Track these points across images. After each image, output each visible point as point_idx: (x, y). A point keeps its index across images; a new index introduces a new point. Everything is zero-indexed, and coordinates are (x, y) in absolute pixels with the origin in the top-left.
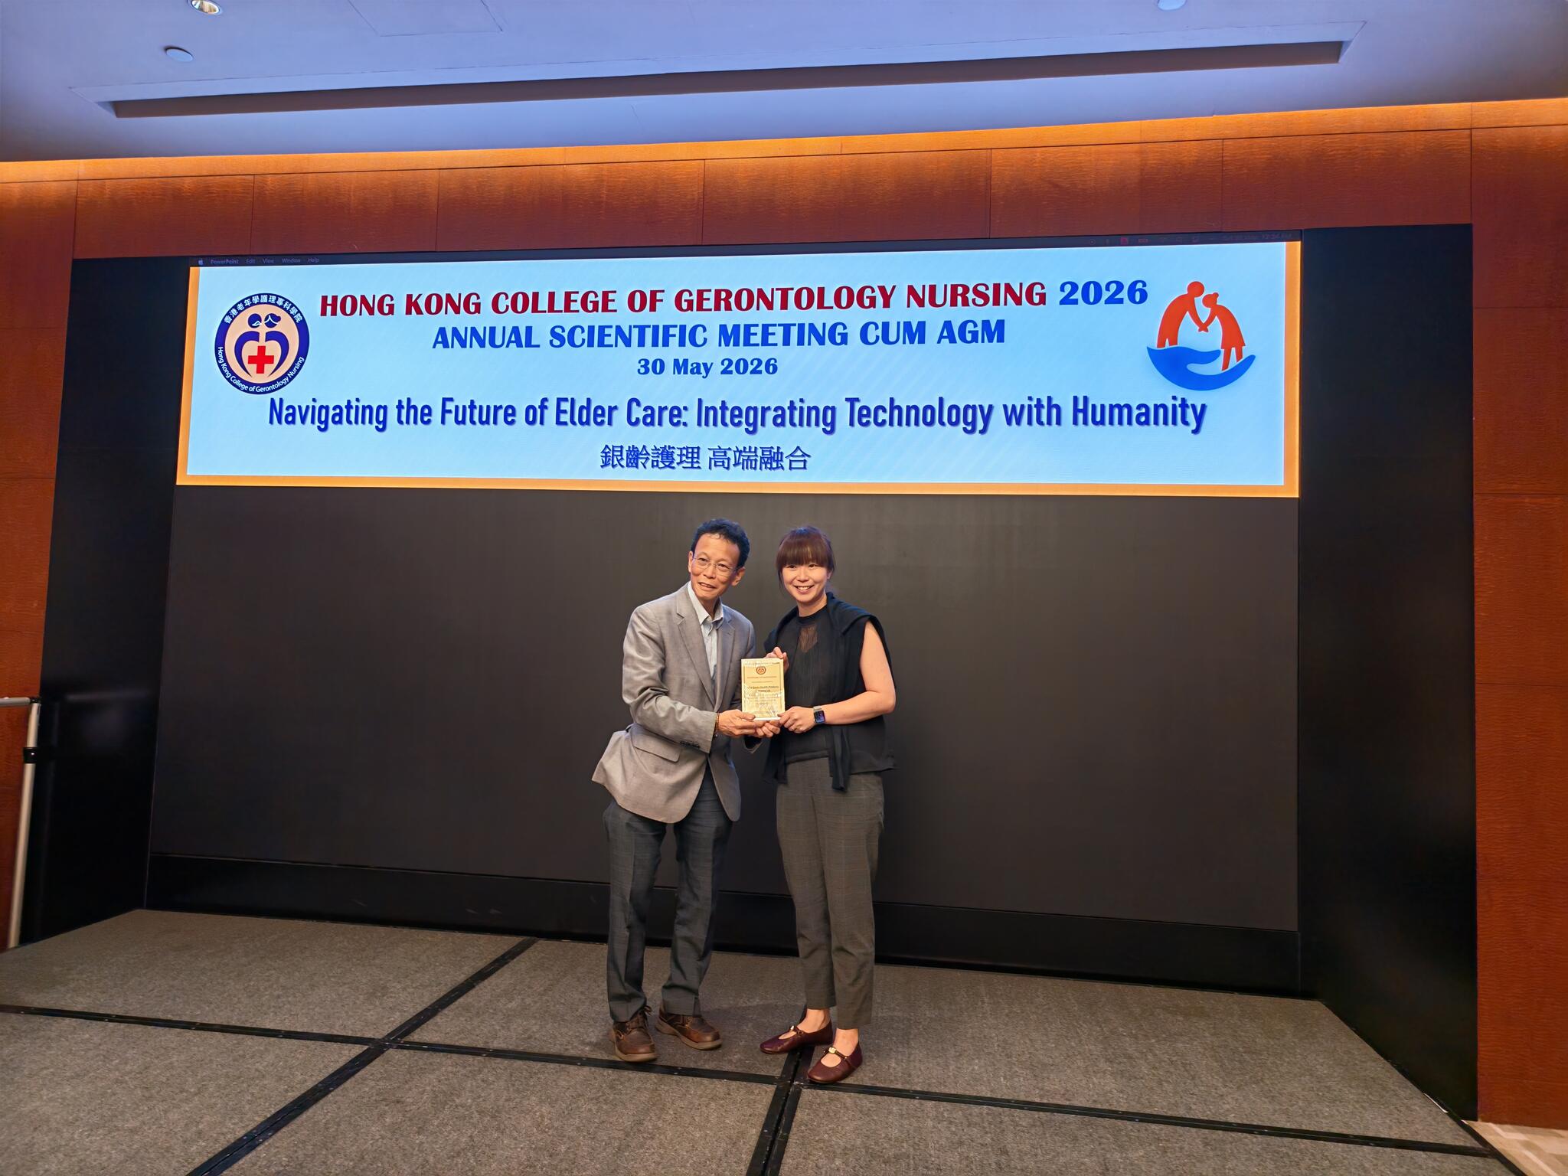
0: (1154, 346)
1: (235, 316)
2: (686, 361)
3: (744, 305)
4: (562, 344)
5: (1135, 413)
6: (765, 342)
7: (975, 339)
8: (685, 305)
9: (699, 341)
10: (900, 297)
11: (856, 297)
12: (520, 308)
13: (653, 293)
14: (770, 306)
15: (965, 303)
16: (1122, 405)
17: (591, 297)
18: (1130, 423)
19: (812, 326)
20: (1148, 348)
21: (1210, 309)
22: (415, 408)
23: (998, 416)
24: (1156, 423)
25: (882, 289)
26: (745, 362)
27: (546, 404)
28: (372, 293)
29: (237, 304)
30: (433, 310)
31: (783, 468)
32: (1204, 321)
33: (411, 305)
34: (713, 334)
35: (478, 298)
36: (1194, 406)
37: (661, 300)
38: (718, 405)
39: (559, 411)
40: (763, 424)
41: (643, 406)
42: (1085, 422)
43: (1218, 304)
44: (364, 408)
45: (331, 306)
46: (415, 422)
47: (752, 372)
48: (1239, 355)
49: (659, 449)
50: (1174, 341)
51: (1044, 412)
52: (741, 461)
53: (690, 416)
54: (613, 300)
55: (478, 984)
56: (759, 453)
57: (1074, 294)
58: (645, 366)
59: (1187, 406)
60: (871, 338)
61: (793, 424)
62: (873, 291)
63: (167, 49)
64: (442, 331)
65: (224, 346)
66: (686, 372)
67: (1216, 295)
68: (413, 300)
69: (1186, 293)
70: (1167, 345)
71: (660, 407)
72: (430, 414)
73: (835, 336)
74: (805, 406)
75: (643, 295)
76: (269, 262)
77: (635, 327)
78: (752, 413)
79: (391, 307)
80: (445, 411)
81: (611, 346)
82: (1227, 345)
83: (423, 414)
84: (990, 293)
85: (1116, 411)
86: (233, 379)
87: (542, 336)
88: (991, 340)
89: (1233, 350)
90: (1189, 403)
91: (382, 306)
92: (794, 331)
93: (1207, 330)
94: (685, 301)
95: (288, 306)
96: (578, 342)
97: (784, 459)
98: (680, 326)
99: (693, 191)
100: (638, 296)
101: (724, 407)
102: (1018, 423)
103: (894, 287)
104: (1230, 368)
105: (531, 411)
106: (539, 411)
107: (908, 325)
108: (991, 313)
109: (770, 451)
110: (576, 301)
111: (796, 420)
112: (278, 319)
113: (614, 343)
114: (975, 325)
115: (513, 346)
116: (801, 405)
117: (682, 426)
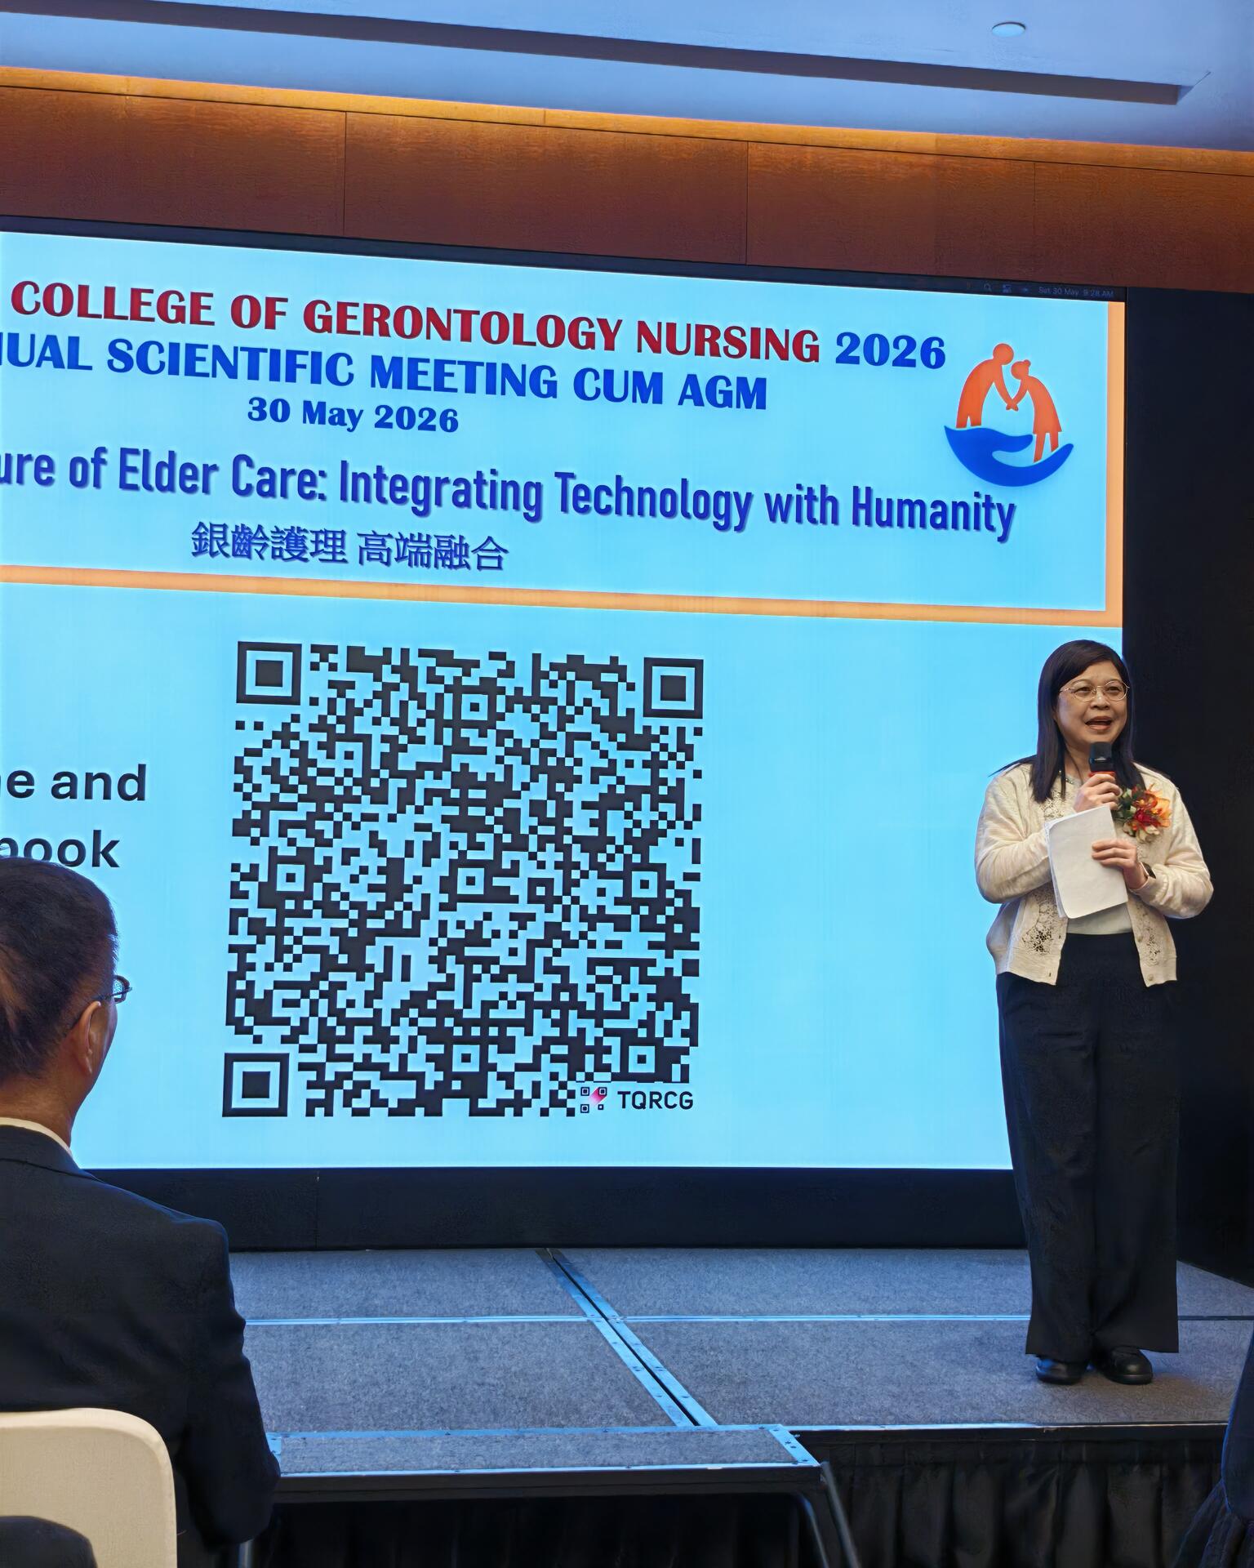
0: (953, 426)
2: (322, 405)
3: (408, 330)
4: (127, 368)
5: (930, 511)
6: (439, 386)
7: (727, 403)
8: (319, 324)
9: (342, 377)
10: (627, 337)
11: (568, 332)
12: (58, 306)
13: (271, 302)
14: (445, 334)
15: (715, 352)
16: (913, 501)
17: (173, 300)
18: (923, 525)
19: (506, 368)
21: (1019, 381)
23: (758, 509)
24: (955, 526)
25: (603, 323)
26: (411, 411)
27: (103, 456)
31: (468, 566)
32: (1013, 396)
34: (362, 369)
36: (1000, 506)
37: (283, 313)
38: (371, 472)
39: (125, 469)
40: (438, 503)
41: (258, 465)
42: (868, 522)
43: (1029, 374)
47: (421, 427)
48: (1054, 444)
49: (282, 532)
50: (976, 422)
51: (817, 506)
52: (407, 554)
53: (329, 486)
54: (208, 308)
56: (434, 543)
57: (854, 350)
58: (260, 409)
59: (992, 506)
60: (590, 392)
61: (481, 505)
62: (591, 325)
66: (322, 422)
67: (1027, 363)
69: (992, 357)
70: (969, 426)
71: (283, 470)
73: (539, 384)
74: (498, 480)
75: (254, 302)
77: (243, 349)
78: (421, 486)
81: (206, 375)
82: (1040, 428)
84: (747, 340)
85: (906, 509)
87: (94, 352)
88: (748, 405)
89: (1048, 435)
90: (995, 501)
92: (481, 373)
93: (1016, 409)
94: (320, 316)
96: (153, 365)
97: (470, 554)
98: (312, 353)
99: (329, 156)
100: (246, 306)
101: (380, 474)
102: (784, 519)
103: (619, 322)
104: (1043, 458)
105: (80, 467)
106: (92, 467)
107: (638, 376)
108: (749, 368)
109: (450, 542)
110: (149, 304)
111: (487, 500)
113: (209, 370)
114: (728, 383)
115: (48, 365)
116: (494, 478)
117: (317, 500)
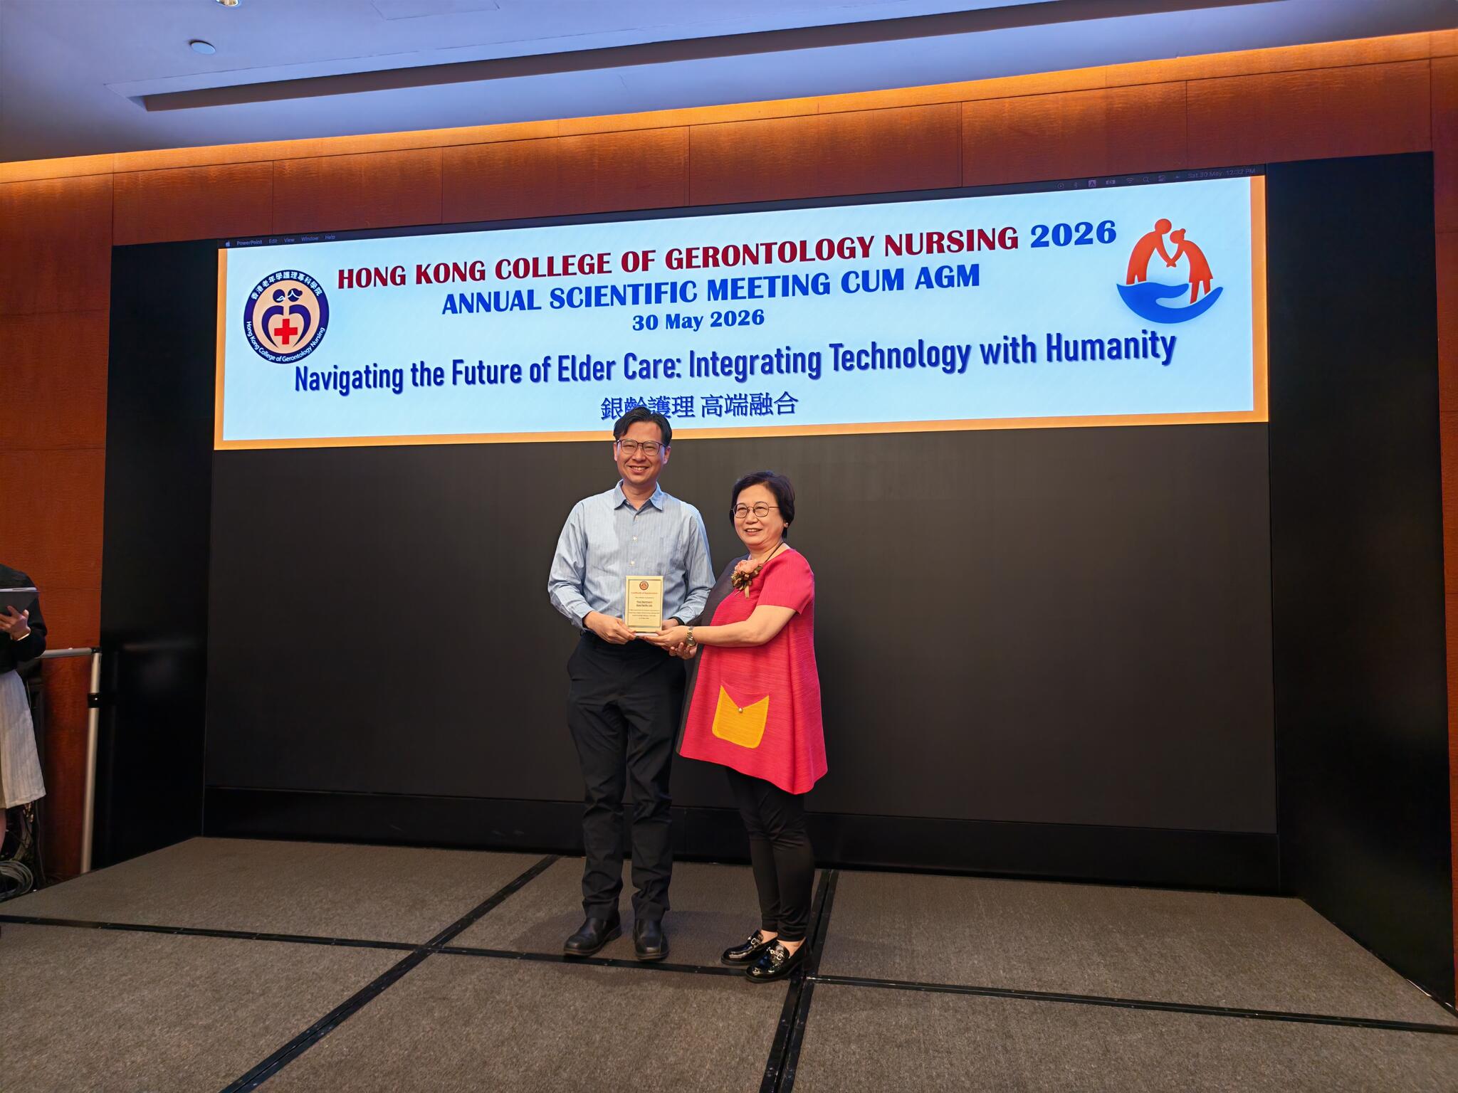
0: (1124, 283)
1: (261, 293)
2: (677, 316)
3: (731, 261)
4: (562, 305)
5: (1107, 347)
6: (752, 295)
7: (951, 284)
8: (675, 264)
9: (690, 297)
10: (878, 247)
11: (838, 249)
12: (521, 273)
13: (645, 254)
14: (755, 260)
15: (941, 250)
16: (1094, 340)
17: (587, 260)
18: (1102, 357)
19: (796, 278)
20: (1118, 285)
21: (1177, 245)
22: (428, 370)
23: (976, 357)
24: (1127, 356)
25: (861, 240)
26: (734, 314)
27: (549, 362)
28: (385, 265)
29: (262, 282)
30: (442, 278)
31: (771, 412)
32: (1171, 256)
33: (421, 274)
34: (703, 290)
35: (483, 265)
36: (1164, 339)
37: (653, 260)
38: (709, 356)
39: (561, 368)
40: (752, 372)
41: (639, 359)
42: (1059, 359)
43: (1185, 239)
44: (382, 372)
45: (348, 279)
46: (429, 384)
47: (740, 324)
48: (1207, 288)
49: (655, 400)
50: (1143, 277)
51: (1020, 350)
52: (732, 408)
53: (682, 369)
54: (608, 262)
55: (507, 897)
56: (749, 399)
57: (1043, 237)
58: (640, 323)
59: (1157, 339)
60: (852, 287)
61: (780, 371)
62: (853, 242)
63: (192, 42)
64: (450, 298)
65: (252, 321)
66: (678, 327)
67: (1183, 231)
68: (423, 270)
69: (1154, 230)
70: (1136, 282)
71: (655, 361)
72: (442, 375)
73: (818, 286)
74: (791, 353)
75: (635, 255)
76: (289, 240)
77: (629, 286)
78: (741, 362)
79: (403, 278)
80: (456, 372)
81: (608, 305)
82: (1194, 279)
83: (436, 376)
84: (964, 239)
85: (1089, 347)
86: (261, 350)
87: (542, 299)
88: (966, 284)
89: (1201, 283)
90: (1159, 335)
91: (394, 277)
92: (779, 283)
93: (1174, 265)
94: (675, 259)
95: (309, 281)
96: (576, 302)
97: (773, 404)
98: (671, 283)
99: (679, 156)
100: (631, 257)
101: (715, 357)
102: (995, 361)
103: (872, 237)
104: (1199, 299)
105: (536, 370)
106: (542, 369)
107: (886, 273)
108: (966, 258)
109: (760, 398)
110: (573, 264)
111: (784, 367)
112: (299, 293)
113: (610, 302)
114: (951, 270)
115: (516, 308)
116: (788, 352)
117: (675, 377)
